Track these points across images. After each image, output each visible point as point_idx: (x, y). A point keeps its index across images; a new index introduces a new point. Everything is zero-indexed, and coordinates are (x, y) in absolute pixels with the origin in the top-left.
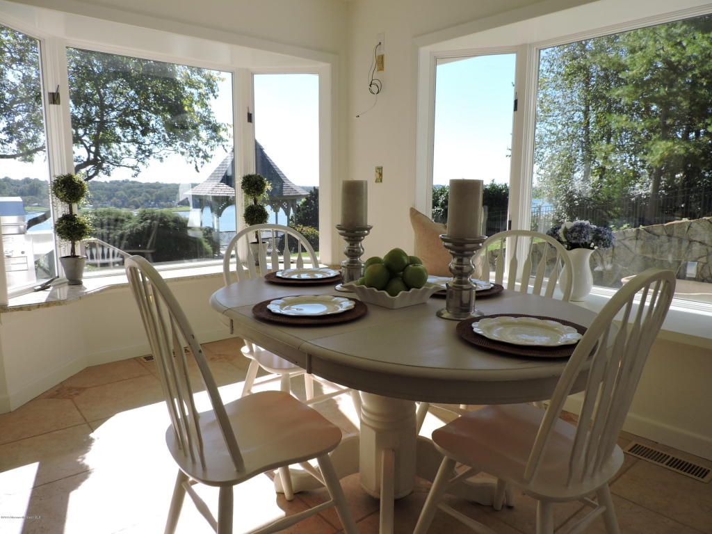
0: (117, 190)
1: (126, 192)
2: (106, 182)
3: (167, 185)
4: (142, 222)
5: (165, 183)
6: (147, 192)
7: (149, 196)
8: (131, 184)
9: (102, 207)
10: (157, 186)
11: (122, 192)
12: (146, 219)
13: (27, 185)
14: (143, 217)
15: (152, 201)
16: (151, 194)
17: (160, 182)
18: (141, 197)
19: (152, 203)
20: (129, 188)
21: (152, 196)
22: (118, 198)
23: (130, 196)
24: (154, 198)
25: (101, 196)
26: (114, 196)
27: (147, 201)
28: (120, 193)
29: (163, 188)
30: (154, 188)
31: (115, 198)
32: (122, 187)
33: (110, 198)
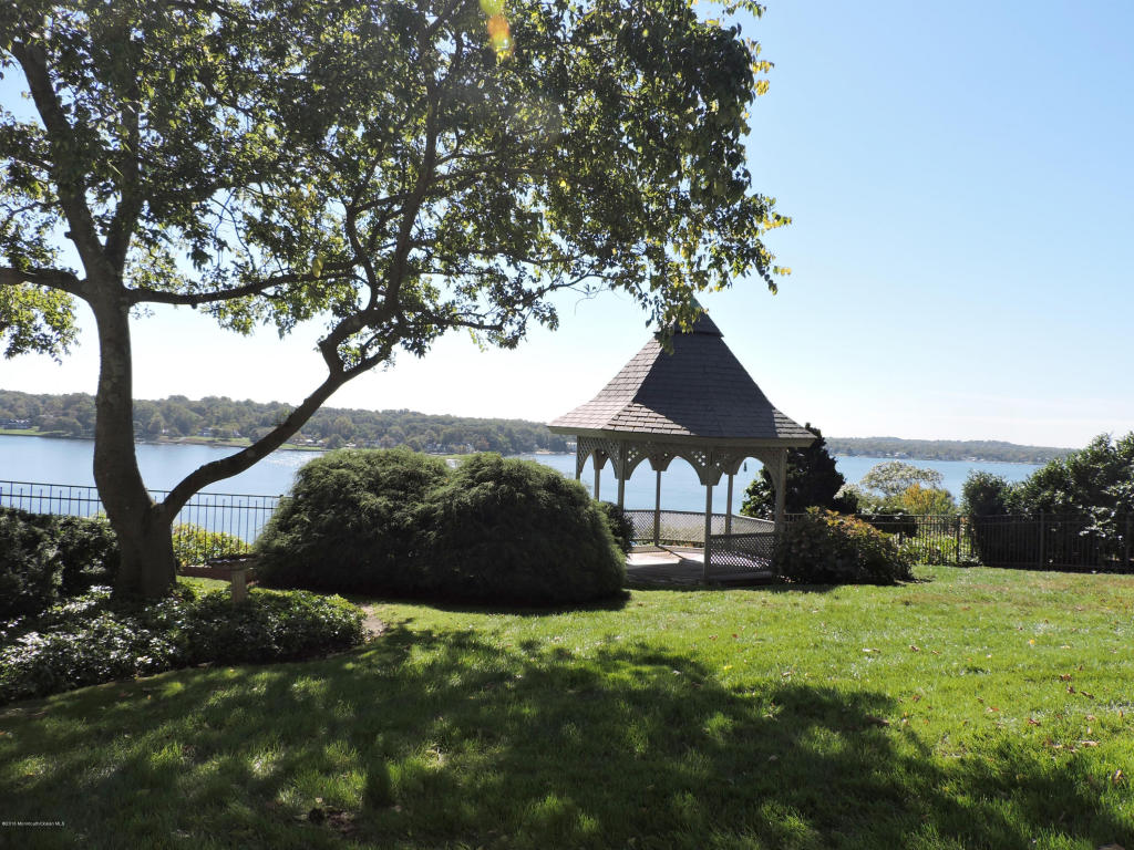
0: (390, 425)
1: (403, 428)
2: (377, 412)
3: (461, 420)
4: (471, 486)
5: (458, 416)
6: (432, 429)
7: (434, 435)
8: (412, 417)
9: (368, 447)
10: (447, 421)
11: (397, 427)
12: (482, 479)
13: (273, 412)
14: (475, 474)
15: (438, 443)
16: (437, 431)
17: (452, 414)
18: (422, 437)
19: (439, 445)
20: (408, 421)
21: (439, 435)
22: (392, 436)
23: (408, 434)
24: (441, 438)
25: (368, 431)
26: (386, 432)
27: (431, 442)
28: (395, 428)
29: (456, 424)
30: (443, 423)
31: (387, 436)
32: (398, 420)
33: (380, 435)
